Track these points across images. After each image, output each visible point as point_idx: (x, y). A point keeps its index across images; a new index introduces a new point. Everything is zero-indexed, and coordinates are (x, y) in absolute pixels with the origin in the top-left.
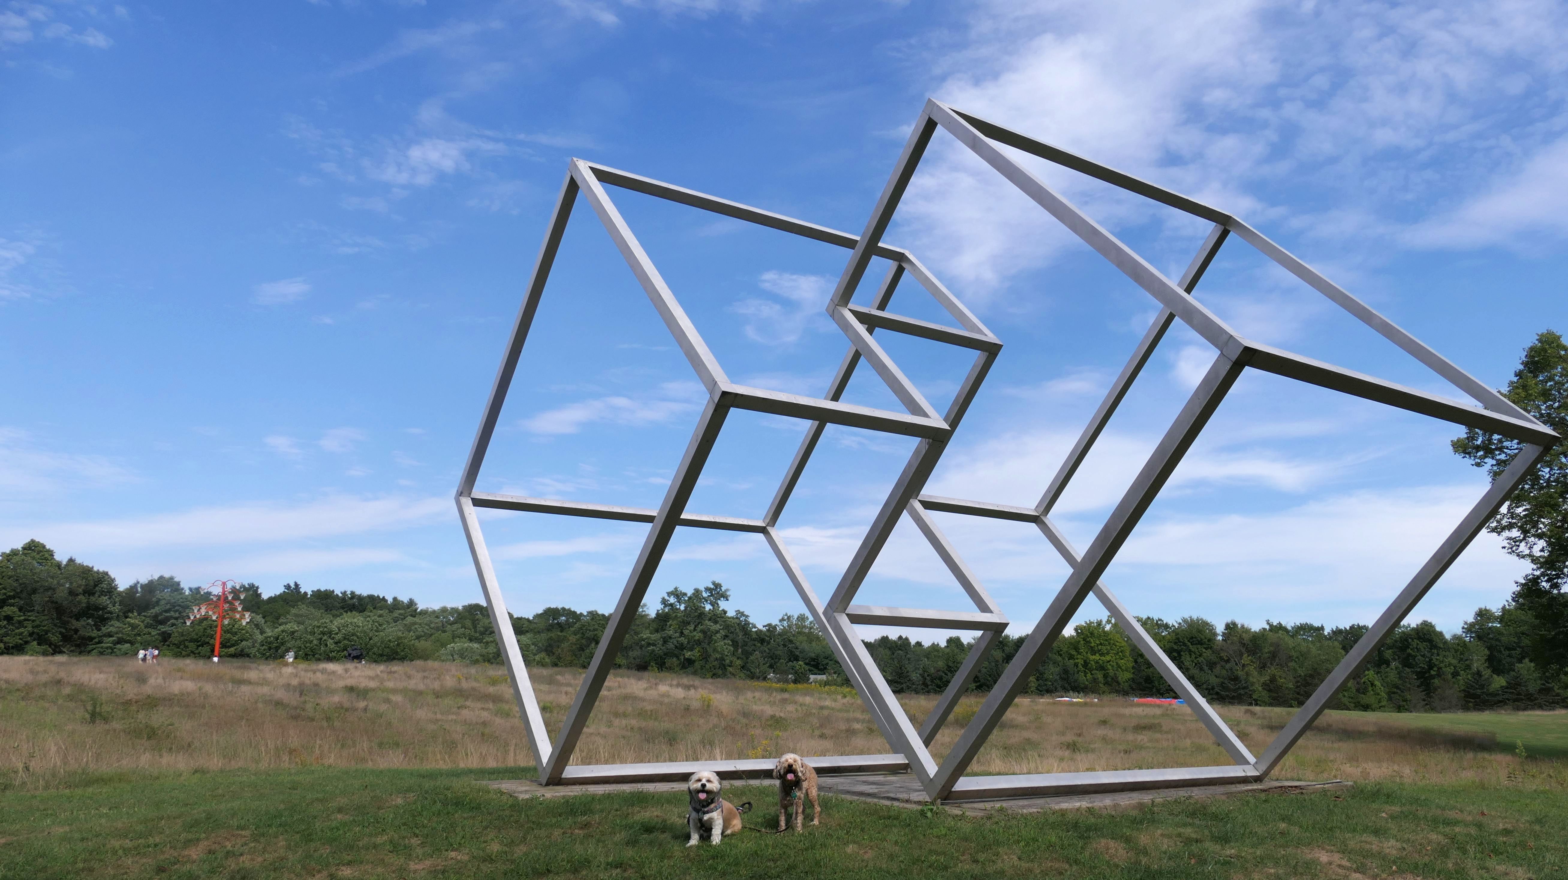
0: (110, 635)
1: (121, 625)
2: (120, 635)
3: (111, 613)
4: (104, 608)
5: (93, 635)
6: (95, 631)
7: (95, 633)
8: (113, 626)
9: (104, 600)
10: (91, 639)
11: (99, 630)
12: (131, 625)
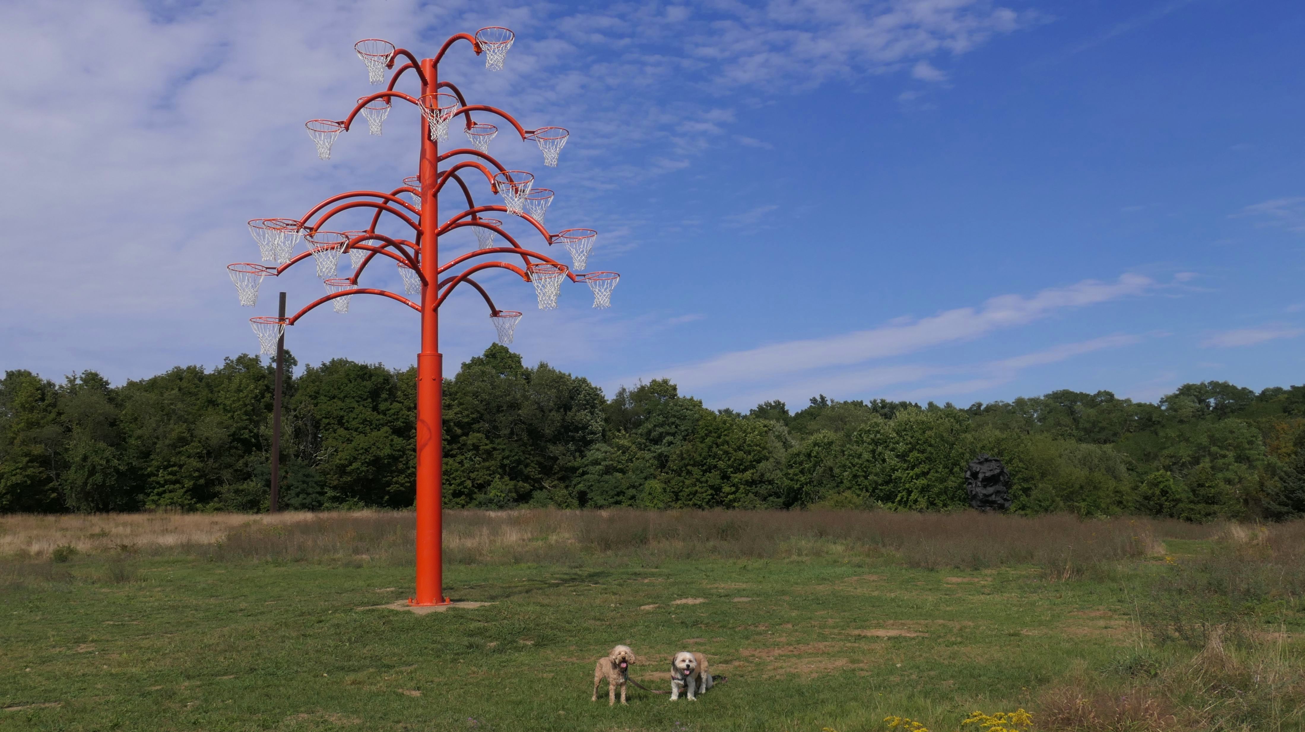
0: (596, 463)
1: (609, 448)
2: (607, 463)
3: (594, 433)
4: (585, 427)
5: (576, 464)
6: (579, 459)
7: (578, 462)
8: (598, 451)
9: (583, 416)
10: (574, 470)
11: (583, 456)
12: (619, 447)
